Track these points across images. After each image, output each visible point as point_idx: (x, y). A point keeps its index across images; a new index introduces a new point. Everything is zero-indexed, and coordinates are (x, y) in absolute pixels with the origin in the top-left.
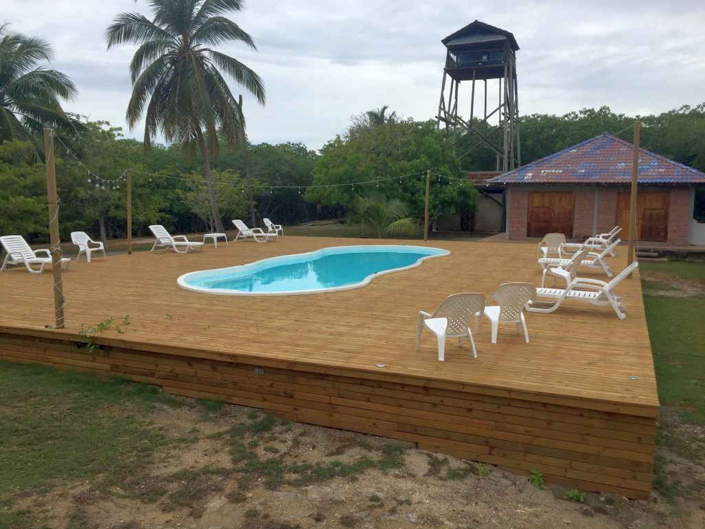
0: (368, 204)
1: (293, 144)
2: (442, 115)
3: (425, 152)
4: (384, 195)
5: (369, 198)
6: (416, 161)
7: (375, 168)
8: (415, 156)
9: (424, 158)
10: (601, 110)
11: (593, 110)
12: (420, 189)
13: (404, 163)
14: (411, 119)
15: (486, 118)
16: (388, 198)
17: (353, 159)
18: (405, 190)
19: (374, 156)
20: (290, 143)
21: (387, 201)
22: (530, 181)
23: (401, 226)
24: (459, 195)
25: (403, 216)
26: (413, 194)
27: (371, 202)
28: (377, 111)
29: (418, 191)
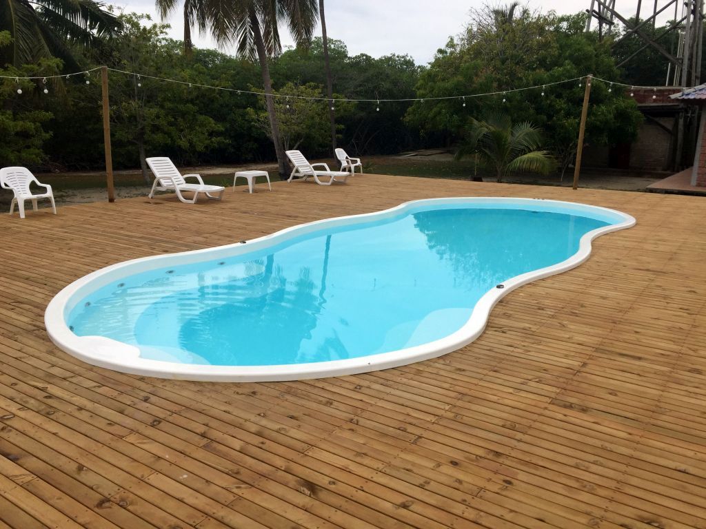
0: (485, 130)
1: (398, 57)
2: (596, 8)
3: (571, 57)
4: (509, 118)
5: (487, 121)
6: (558, 70)
7: (499, 80)
8: (556, 63)
9: (568, 65)
12: (560, 110)
13: (541, 73)
14: (552, 12)
15: (656, 14)
16: (515, 122)
17: (468, 69)
18: (539, 110)
19: (498, 63)
20: (394, 55)
21: (513, 126)
23: (531, 161)
24: (615, 118)
25: (535, 147)
26: (550, 117)
27: (490, 127)
28: (504, 8)
29: (558, 112)
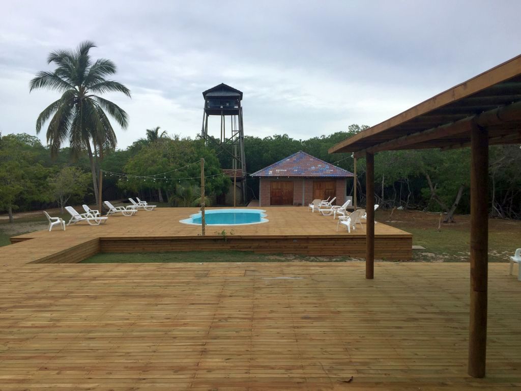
10: (284, 136)
11: (280, 136)
22: (272, 175)
28: (153, 130)
